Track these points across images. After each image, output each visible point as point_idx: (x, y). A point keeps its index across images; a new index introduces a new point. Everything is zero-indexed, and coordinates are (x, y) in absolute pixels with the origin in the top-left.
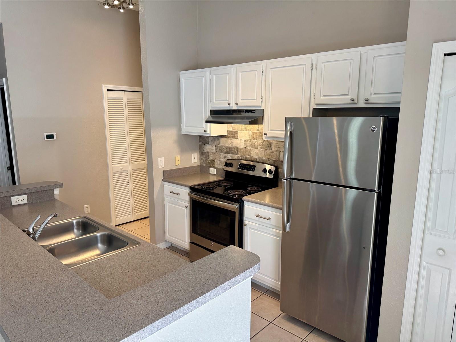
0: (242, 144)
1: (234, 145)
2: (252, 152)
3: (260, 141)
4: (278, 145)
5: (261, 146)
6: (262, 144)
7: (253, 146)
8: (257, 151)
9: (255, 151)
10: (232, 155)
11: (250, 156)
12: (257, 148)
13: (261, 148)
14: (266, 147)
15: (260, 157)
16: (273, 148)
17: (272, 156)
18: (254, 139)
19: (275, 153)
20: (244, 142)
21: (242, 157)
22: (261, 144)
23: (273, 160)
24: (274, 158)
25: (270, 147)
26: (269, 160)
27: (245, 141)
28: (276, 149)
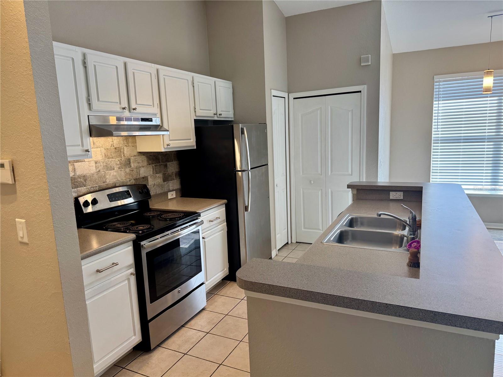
0: (91, 168)
1: (78, 173)
2: (107, 177)
3: (117, 160)
4: (137, 160)
5: (118, 166)
6: (120, 162)
7: (109, 168)
8: (115, 173)
9: (112, 174)
10: (76, 189)
11: (106, 182)
12: (114, 170)
13: (119, 168)
14: (125, 166)
15: (119, 179)
16: (132, 165)
17: (132, 175)
18: (109, 158)
19: (135, 170)
20: (94, 164)
21: (93, 187)
22: (118, 163)
23: (134, 179)
24: (135, 177)
25: (129, 164)
26: (130, 180)
27: (96, 163)
28: (136, 165)
